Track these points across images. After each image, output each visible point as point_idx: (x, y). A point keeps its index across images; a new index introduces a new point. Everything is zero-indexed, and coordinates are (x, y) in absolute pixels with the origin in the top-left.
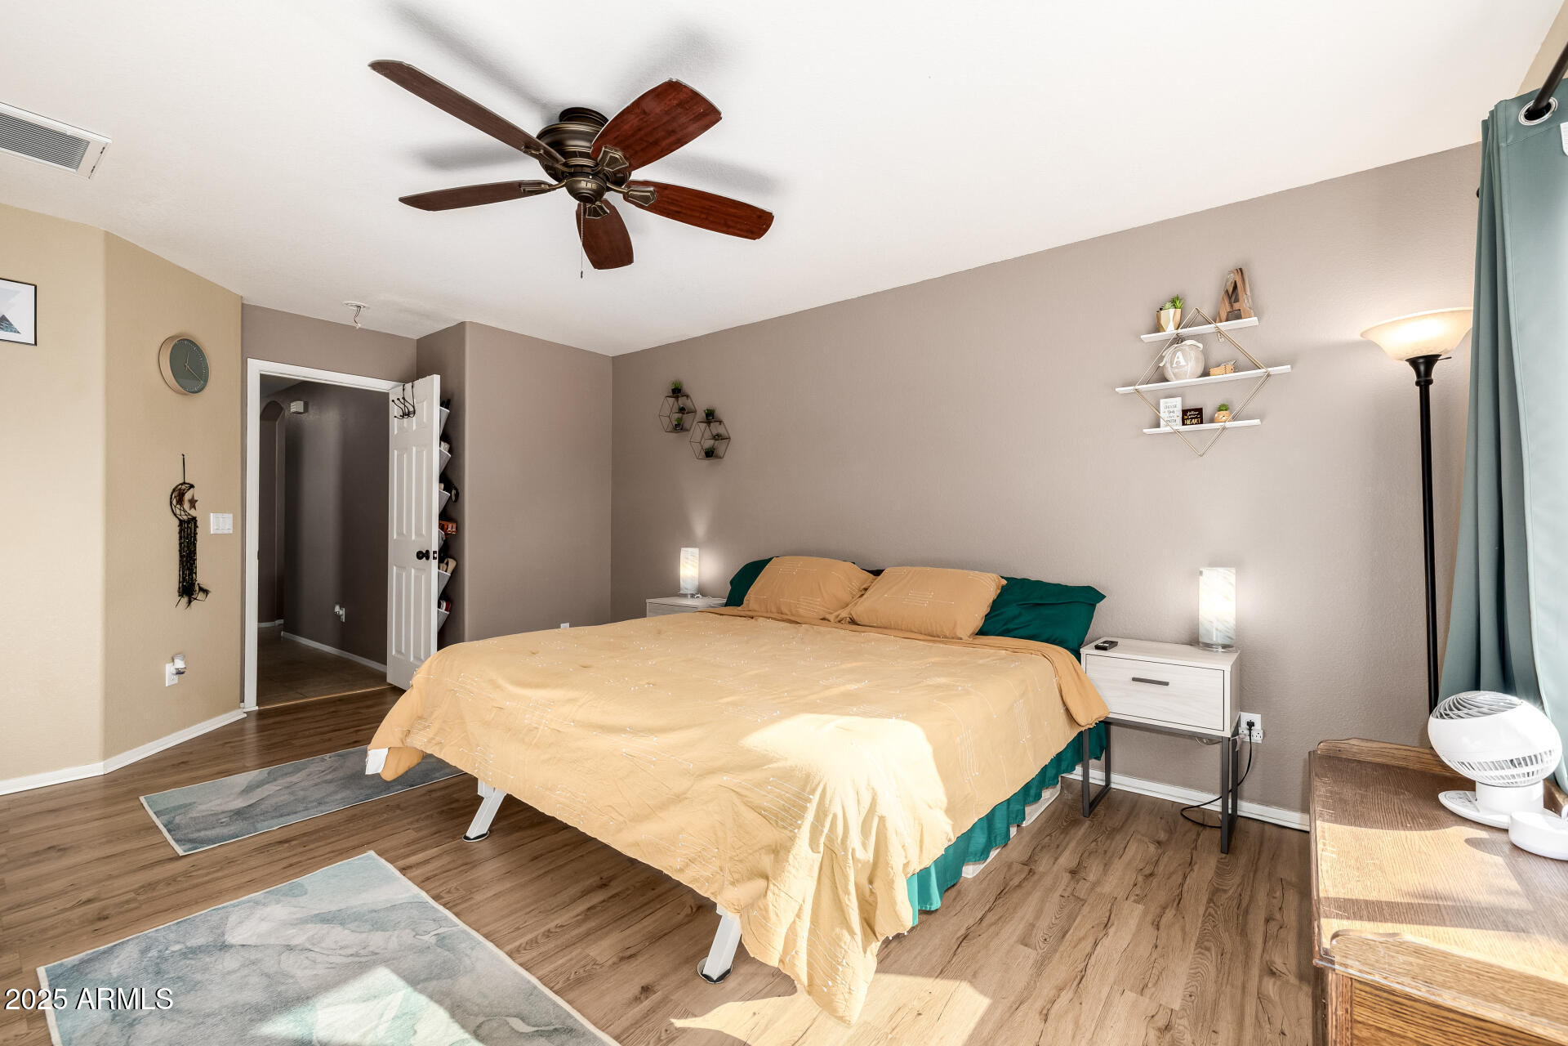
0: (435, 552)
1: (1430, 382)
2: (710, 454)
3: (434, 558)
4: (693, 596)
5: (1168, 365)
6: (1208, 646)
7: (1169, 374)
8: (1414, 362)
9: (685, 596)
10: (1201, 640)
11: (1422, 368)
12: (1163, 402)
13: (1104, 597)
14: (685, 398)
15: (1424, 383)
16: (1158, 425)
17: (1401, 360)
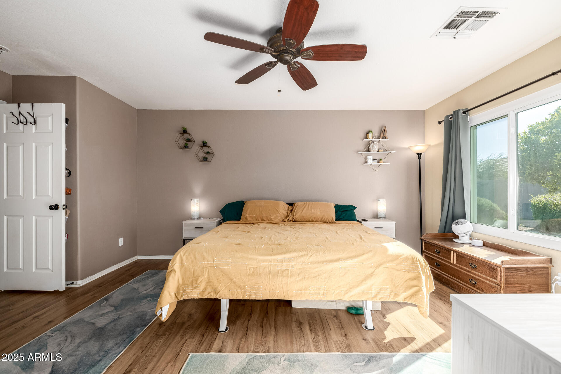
0: (64, 205)
1: (421, 158)
2: (205, 160)
3: (64, 209)
4: (198, 219)
5: (372, 148)
6: (380, 218)
7: (372, 150)
8: (418, 154)
9: (194, 219)
10: (378, 216)
11: (420, 156)
12: (368, 157)
13: (356, 208)
14: (188, 135)
15: (419, 158)
16: (367, 163)
17: (415, 153)
